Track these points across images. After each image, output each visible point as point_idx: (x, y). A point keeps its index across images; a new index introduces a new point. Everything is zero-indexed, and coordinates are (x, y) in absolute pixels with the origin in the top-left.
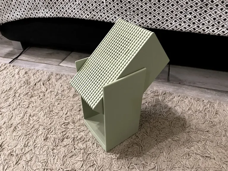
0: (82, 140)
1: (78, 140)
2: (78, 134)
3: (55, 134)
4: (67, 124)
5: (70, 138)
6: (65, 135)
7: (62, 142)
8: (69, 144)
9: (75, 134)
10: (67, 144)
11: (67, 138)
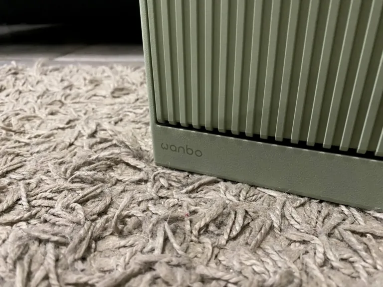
0: (238, 228)
1: (205, 230)
2: (186, 200)
3: (27, 220)
4: (110, 167)
5: (147, 227)
6: (100, 214)
7: (83, 259)
8: (149, 266)
9: (172, 201)
10: (134, 266)
11: (120, 234)
